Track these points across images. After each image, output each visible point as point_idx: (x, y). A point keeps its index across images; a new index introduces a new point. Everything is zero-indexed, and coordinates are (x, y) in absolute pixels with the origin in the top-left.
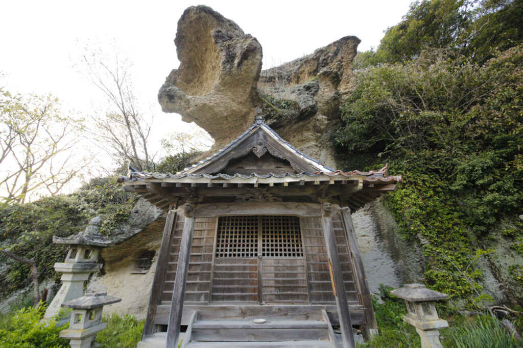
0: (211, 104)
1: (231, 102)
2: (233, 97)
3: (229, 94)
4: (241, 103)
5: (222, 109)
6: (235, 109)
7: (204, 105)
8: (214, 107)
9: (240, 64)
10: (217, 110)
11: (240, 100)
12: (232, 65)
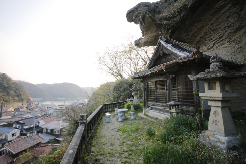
0: (146, 40)
1: (152, 34)
2: (151, 32)
3: (150, 32)
4: (155, 31)
5: (151, 38)
6: (155, 35)
7: (144, 42)
8: (148, 40)
9: (144, 23)
10: (149, 40)
11: (154, 31)
12: (143, 25)
